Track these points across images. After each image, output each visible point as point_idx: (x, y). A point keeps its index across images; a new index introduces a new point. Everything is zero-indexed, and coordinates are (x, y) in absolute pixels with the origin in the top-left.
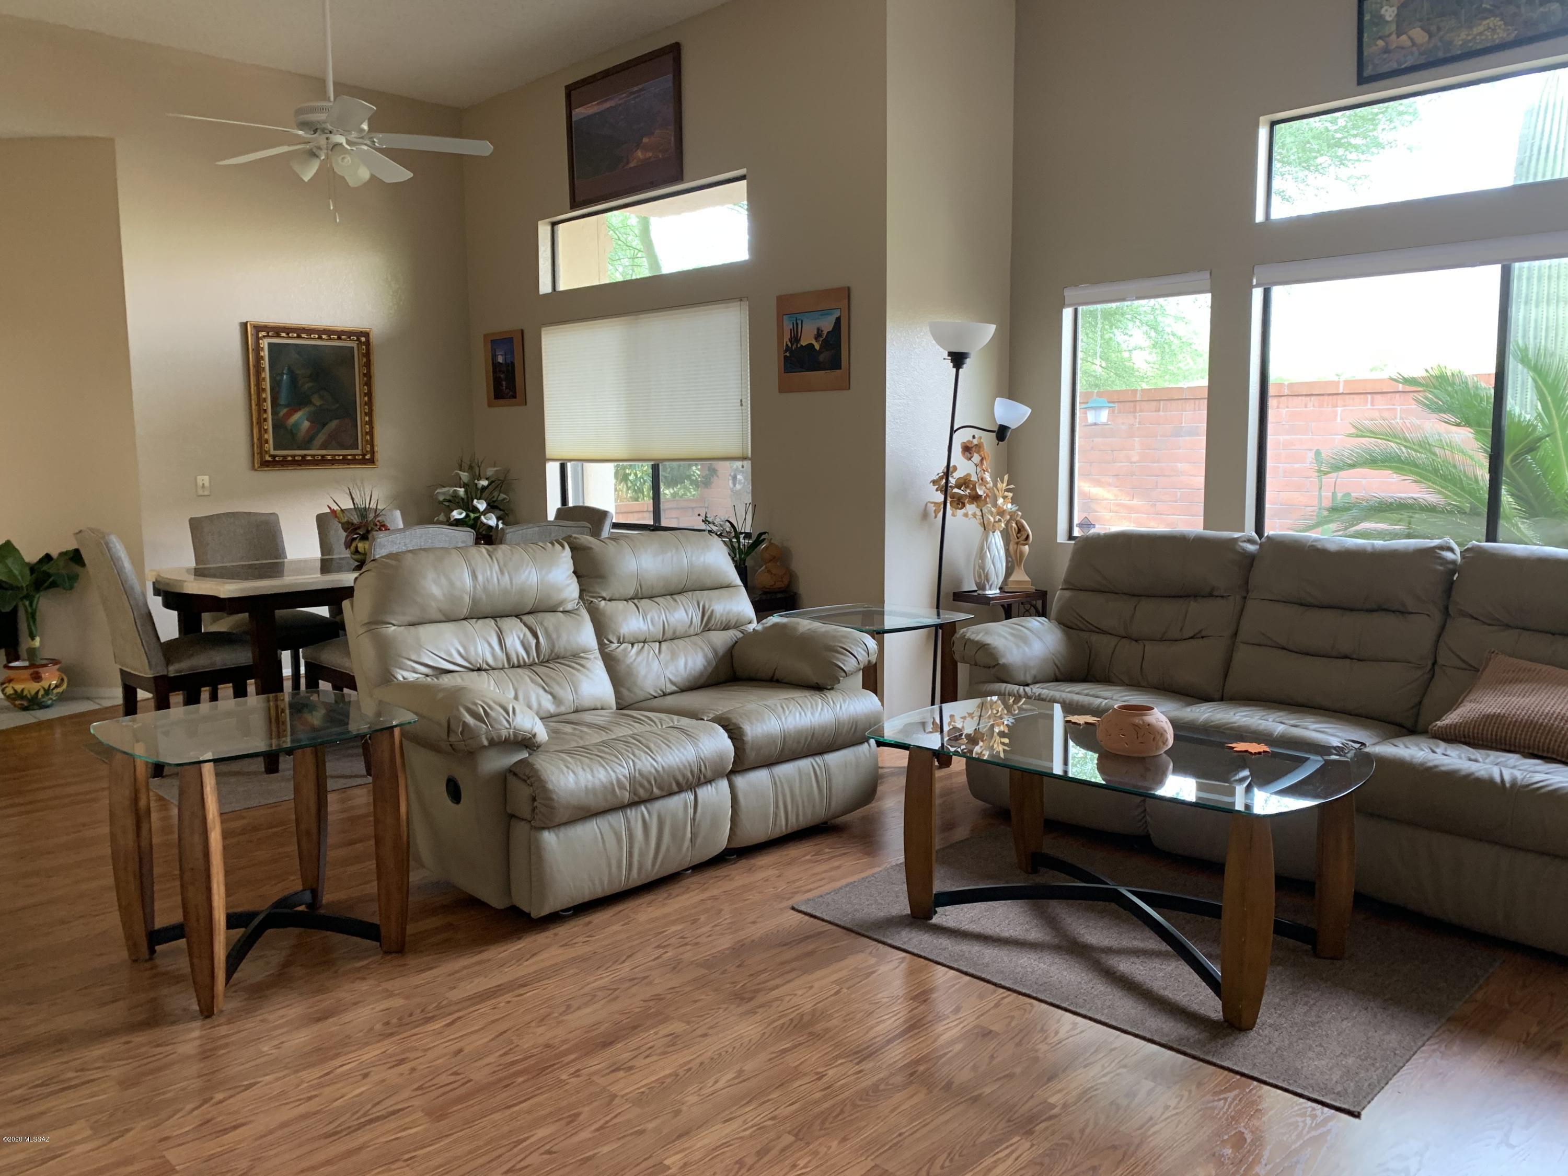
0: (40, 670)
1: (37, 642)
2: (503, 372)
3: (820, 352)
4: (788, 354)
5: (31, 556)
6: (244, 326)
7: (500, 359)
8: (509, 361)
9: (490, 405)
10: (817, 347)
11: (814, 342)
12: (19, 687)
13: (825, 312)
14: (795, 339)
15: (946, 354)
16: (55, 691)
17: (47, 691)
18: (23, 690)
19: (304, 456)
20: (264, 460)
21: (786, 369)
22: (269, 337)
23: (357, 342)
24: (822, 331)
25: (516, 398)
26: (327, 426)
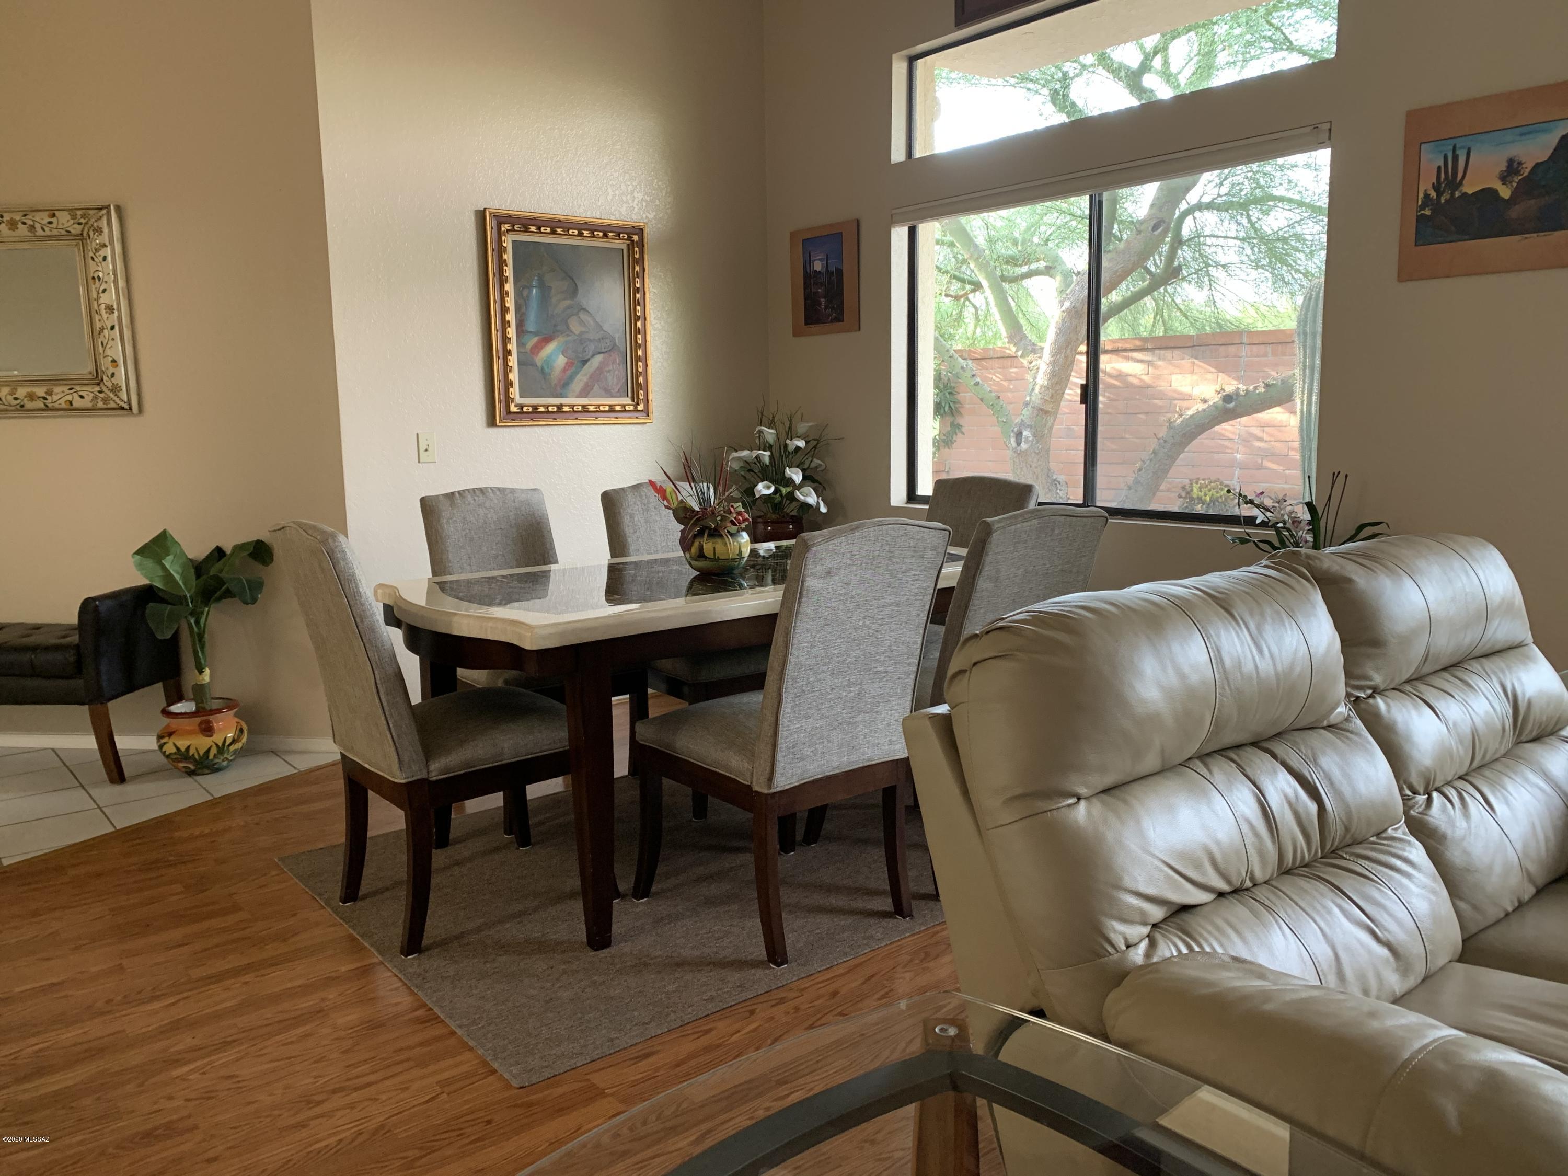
0: (211, 718)
1: (206, 677)
2: (822, 285)
3: (1510, 203)
4: (1427, 212)
5: (198, 550)
6: (481, 215)
7: (818, 266)
8: (832, 268)
9: (796, 333)
10: (1505, 192)
11: (1497, 185)
12: (183, 744)
13: (1528, 130)
14: (1448, 183)
16: (232, 748)
17: (221, 750)
18: (188, 748)
19: (560, 407)
20: (509, 412)
21: (1421, 239)
22: (514, 233)
23: (628, 242)
24: (1520, 163)
25: (843, 321)
26: (589, 363)
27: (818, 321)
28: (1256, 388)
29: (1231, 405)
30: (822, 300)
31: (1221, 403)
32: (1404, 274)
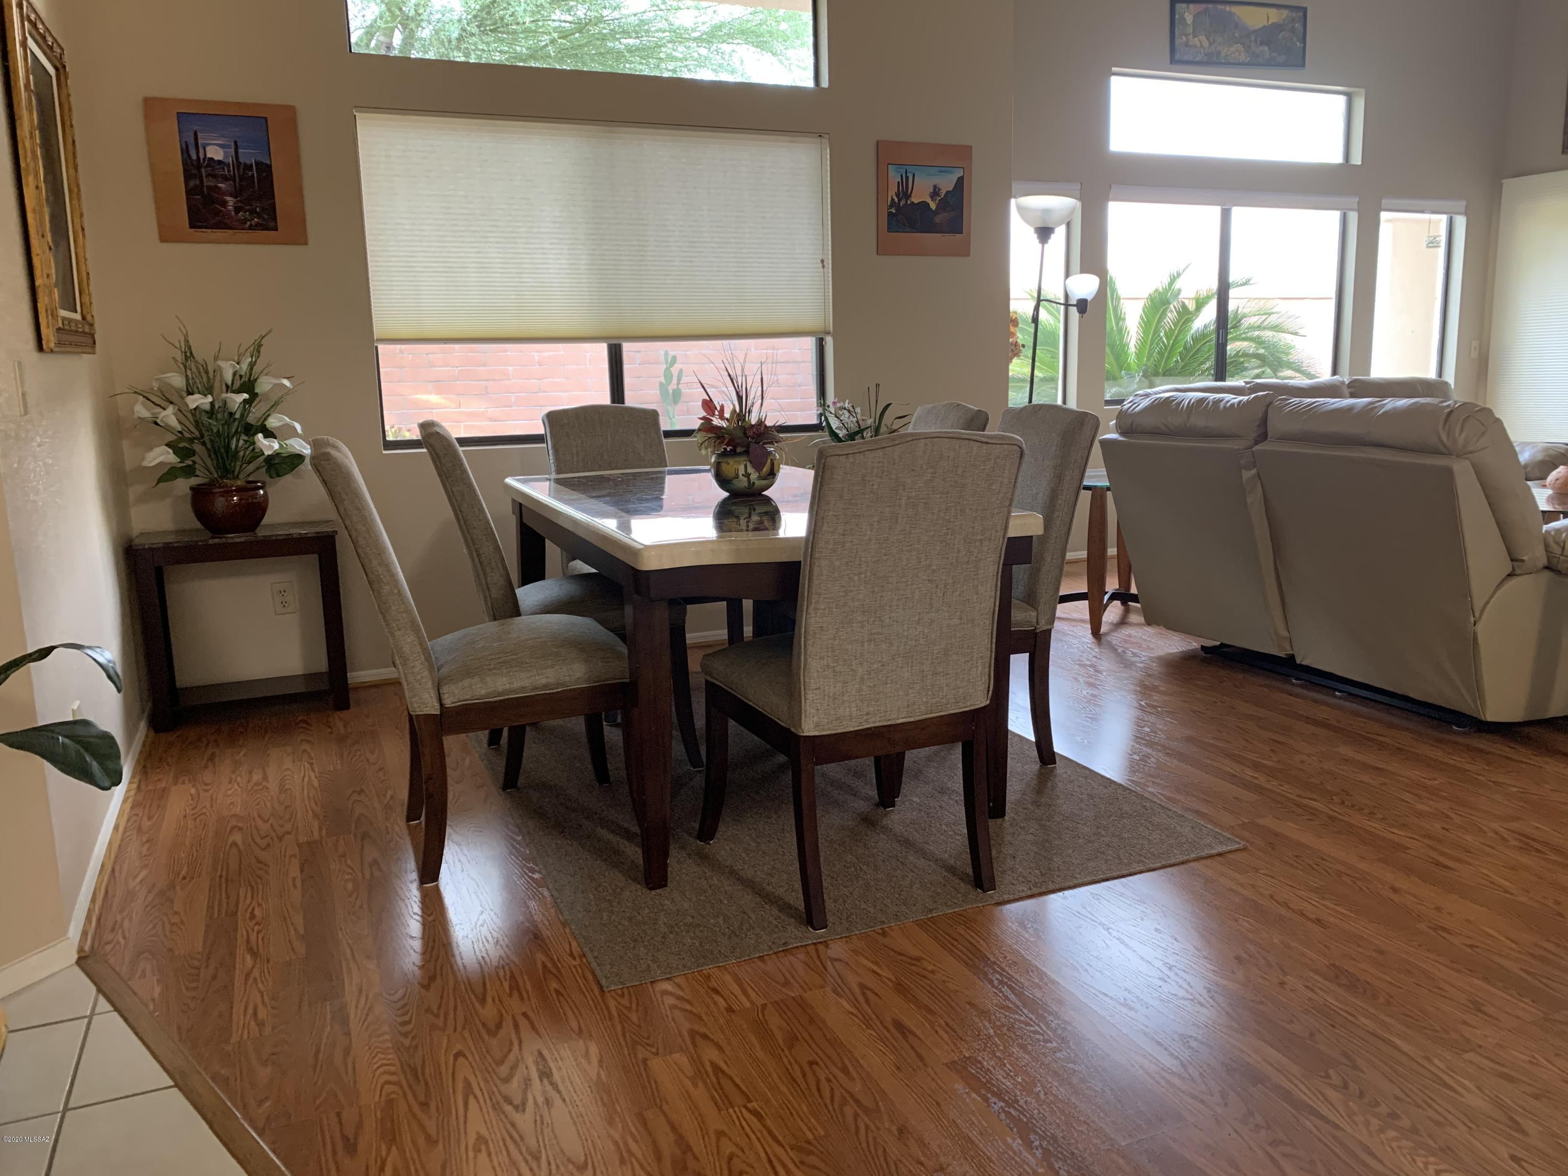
2: (225, 179)
3: (935, 213)
4: (893, 210)
7: (215, 153)
8: (248, 160)
10: (933, 206)
11: (929, 201)
13: (942, 170)
14: (904, 192)
15: (1032, 230)
20: (57, 329)
21: (890, 228)
23: (60, 67)
24: (939, 189)
25: (275, 229)
27: (219, 226)
30: (228, 198)
32: (881, 250)
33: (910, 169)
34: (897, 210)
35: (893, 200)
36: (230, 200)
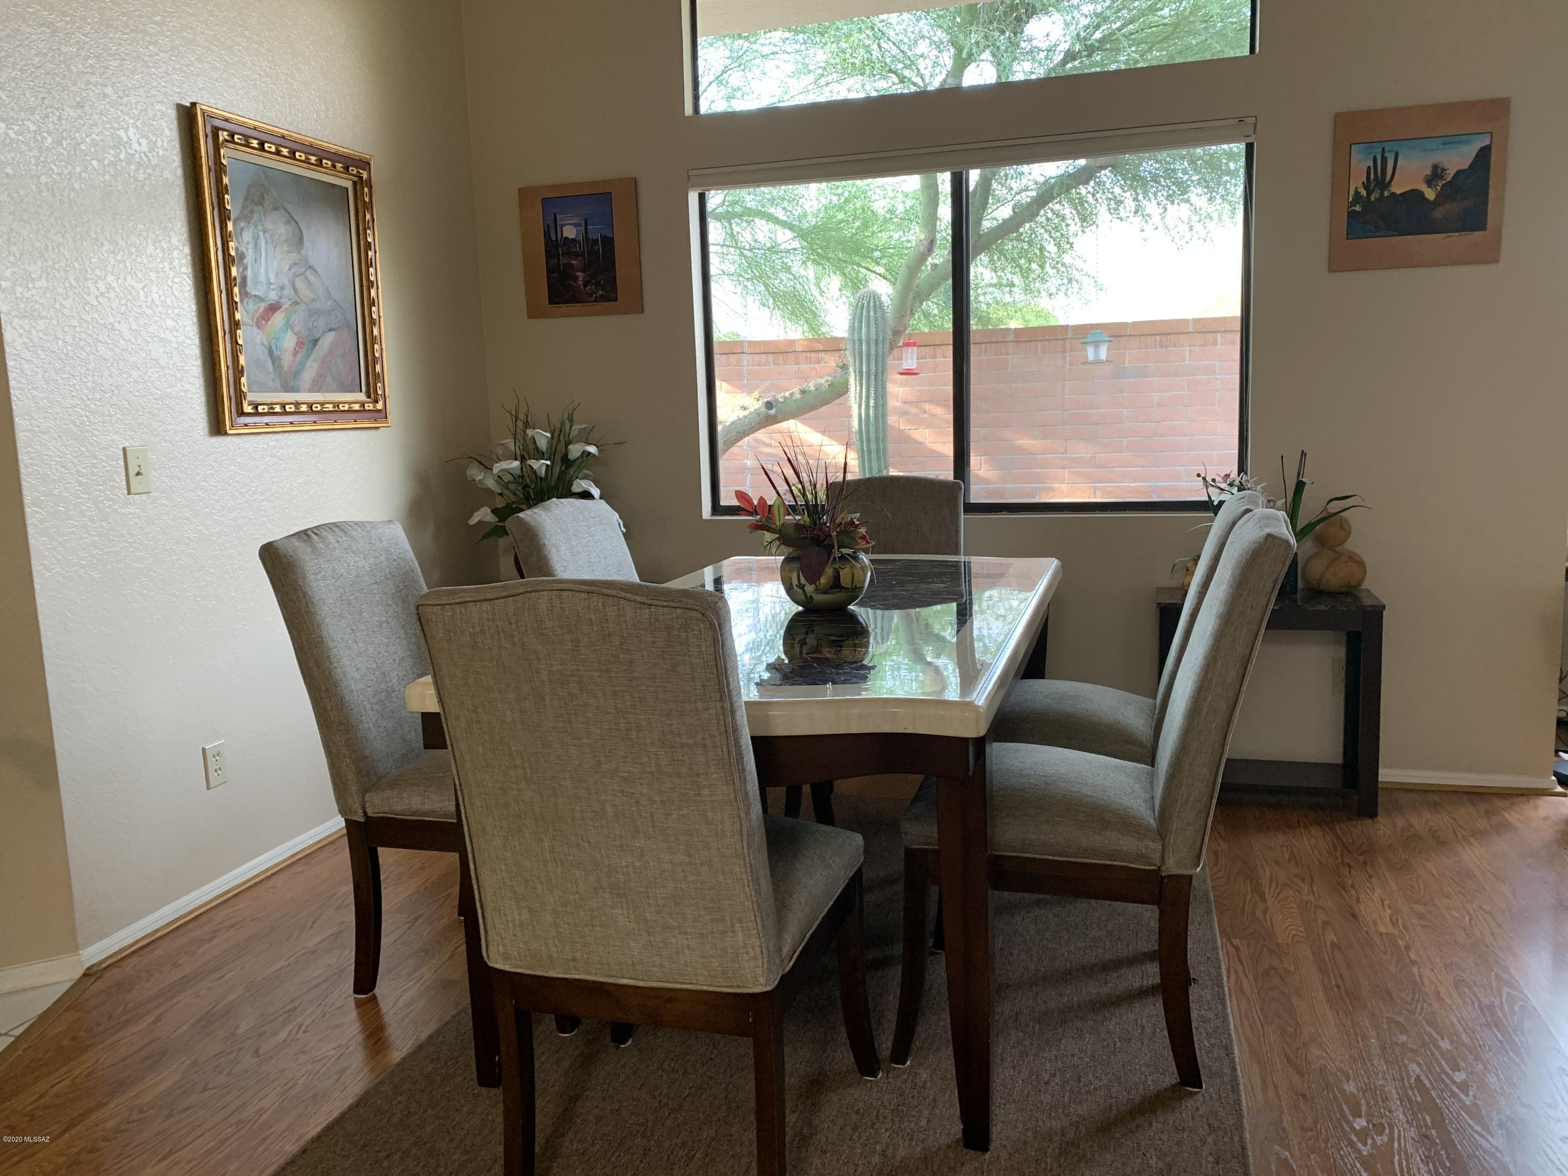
2: (577, 255)
3: (1435, 204)
4: (1358, 208)
6: (187, 111)
7: (570, 232)
8: (595, 236)
9: (534, 313)
10: (1430, 195)
11: (1423, 188)
14: (1378, 183)
19: (297, 405)
20: (242, 413)
21: (1352, 233)
22: (231, 145)
23: (355, 179)
24: (1444, 170)
25: (616, 299)
26: (320, 343)
27: (574, 299)
28: (792, 394)
29: (773, 412)
30: (579, 274)
31: (764, 410)
32: (1336, 265)
33: (1388, 146)
34: (1363, 207)
35: (1357, 193)
36: (580, 274)
